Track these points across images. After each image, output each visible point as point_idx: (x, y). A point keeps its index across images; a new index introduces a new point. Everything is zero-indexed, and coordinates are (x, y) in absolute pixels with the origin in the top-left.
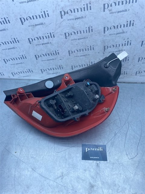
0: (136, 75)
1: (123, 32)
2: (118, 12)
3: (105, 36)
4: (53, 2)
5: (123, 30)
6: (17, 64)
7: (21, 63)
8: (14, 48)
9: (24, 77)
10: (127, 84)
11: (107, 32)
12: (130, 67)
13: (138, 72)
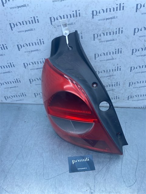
0: (128, 100)
1: (113, 59)
2: (107, 41)
3: (96, 62)
4: (48, 32)
5: (112, 57)
6: (10, 88)
7: (15, 87)
8: (9, 72)
10: (120, 109)
11: (97, 59)
12: (122, 92)
13: (130, 97)
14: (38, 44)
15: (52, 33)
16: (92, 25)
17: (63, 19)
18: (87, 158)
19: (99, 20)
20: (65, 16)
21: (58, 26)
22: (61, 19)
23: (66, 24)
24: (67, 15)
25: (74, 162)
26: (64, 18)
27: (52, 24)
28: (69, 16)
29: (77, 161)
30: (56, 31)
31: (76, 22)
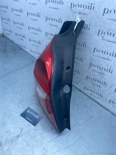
0: (109, 103)
1: (108, 60)
2: (108, 41)
3: (93, 55)
4: (67, 15)
5: (108, 58)
6: (35, 45)
7: (37, 46)
8: (37, 34)
9: (36, 56)
11: (96, 53)
12: (106, 93)
13: (112, 101)
15: (69, 17)
16: (100, 21)
17: (80, 8)
18: (38, 116)
19: (108, 19)
20: (82, 6)
21: (75, 12)
22: (79, 7)
23: (81, 13)
24: (84, 5)
25: (29, 112)
26: (81, 7)
27: (71, 9)
28: (85, 7)
29: (31, 113)
30: (72, 16)
31: (89, 13)
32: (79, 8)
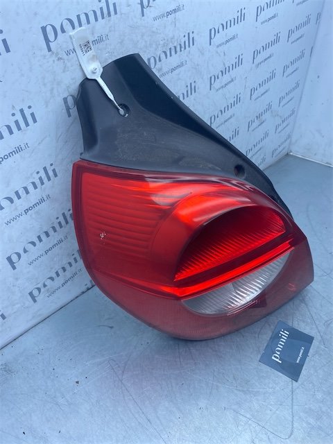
2: (173, 70)
4: (44, 78)
14: (19, 129)
15: (55, 80)
17: (78, 29)
18: (281, 333)
19: (155, 19)
20: (83, 18)
21: (68, 53)
22: (74, 28)
23: (88, 42)
24: (87, 15)
25: (276, 357)
26: (80, 25)
27: (49, 50)
29: (278, 351)
30: (64, 72)
31: (110, 31)
32: (76, 31)
